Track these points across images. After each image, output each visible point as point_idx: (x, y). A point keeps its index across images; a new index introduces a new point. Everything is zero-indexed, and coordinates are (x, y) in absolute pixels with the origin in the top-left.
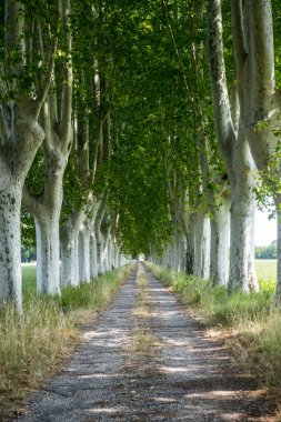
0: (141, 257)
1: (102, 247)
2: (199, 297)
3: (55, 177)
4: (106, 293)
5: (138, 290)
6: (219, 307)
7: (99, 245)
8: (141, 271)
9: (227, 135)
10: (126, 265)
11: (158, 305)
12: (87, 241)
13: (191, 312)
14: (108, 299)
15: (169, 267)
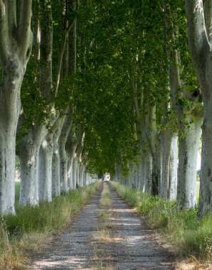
0: (107, 177)
1: (66, 165)
2: (166, 220)
3: (12, 86)
4: (66, 213)
5: (101, 211)
6: (190, 233)
7: (63, 163)
8: (105, 191)
9: (201, 45)
10: (92, 185)
11: (121, 228)
12: (49, 158)
13: (158, 237)
14: (69, 220)
15: (134, 187)
